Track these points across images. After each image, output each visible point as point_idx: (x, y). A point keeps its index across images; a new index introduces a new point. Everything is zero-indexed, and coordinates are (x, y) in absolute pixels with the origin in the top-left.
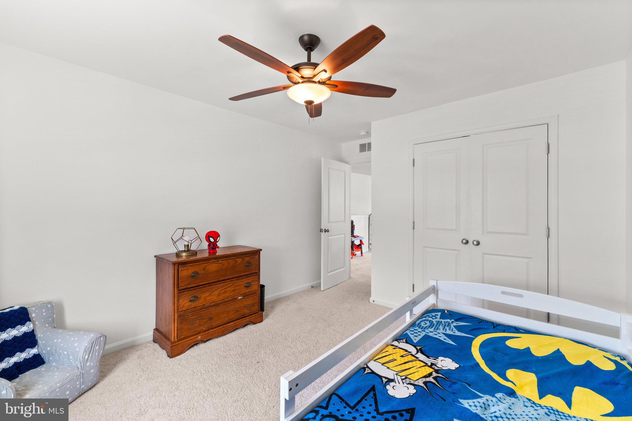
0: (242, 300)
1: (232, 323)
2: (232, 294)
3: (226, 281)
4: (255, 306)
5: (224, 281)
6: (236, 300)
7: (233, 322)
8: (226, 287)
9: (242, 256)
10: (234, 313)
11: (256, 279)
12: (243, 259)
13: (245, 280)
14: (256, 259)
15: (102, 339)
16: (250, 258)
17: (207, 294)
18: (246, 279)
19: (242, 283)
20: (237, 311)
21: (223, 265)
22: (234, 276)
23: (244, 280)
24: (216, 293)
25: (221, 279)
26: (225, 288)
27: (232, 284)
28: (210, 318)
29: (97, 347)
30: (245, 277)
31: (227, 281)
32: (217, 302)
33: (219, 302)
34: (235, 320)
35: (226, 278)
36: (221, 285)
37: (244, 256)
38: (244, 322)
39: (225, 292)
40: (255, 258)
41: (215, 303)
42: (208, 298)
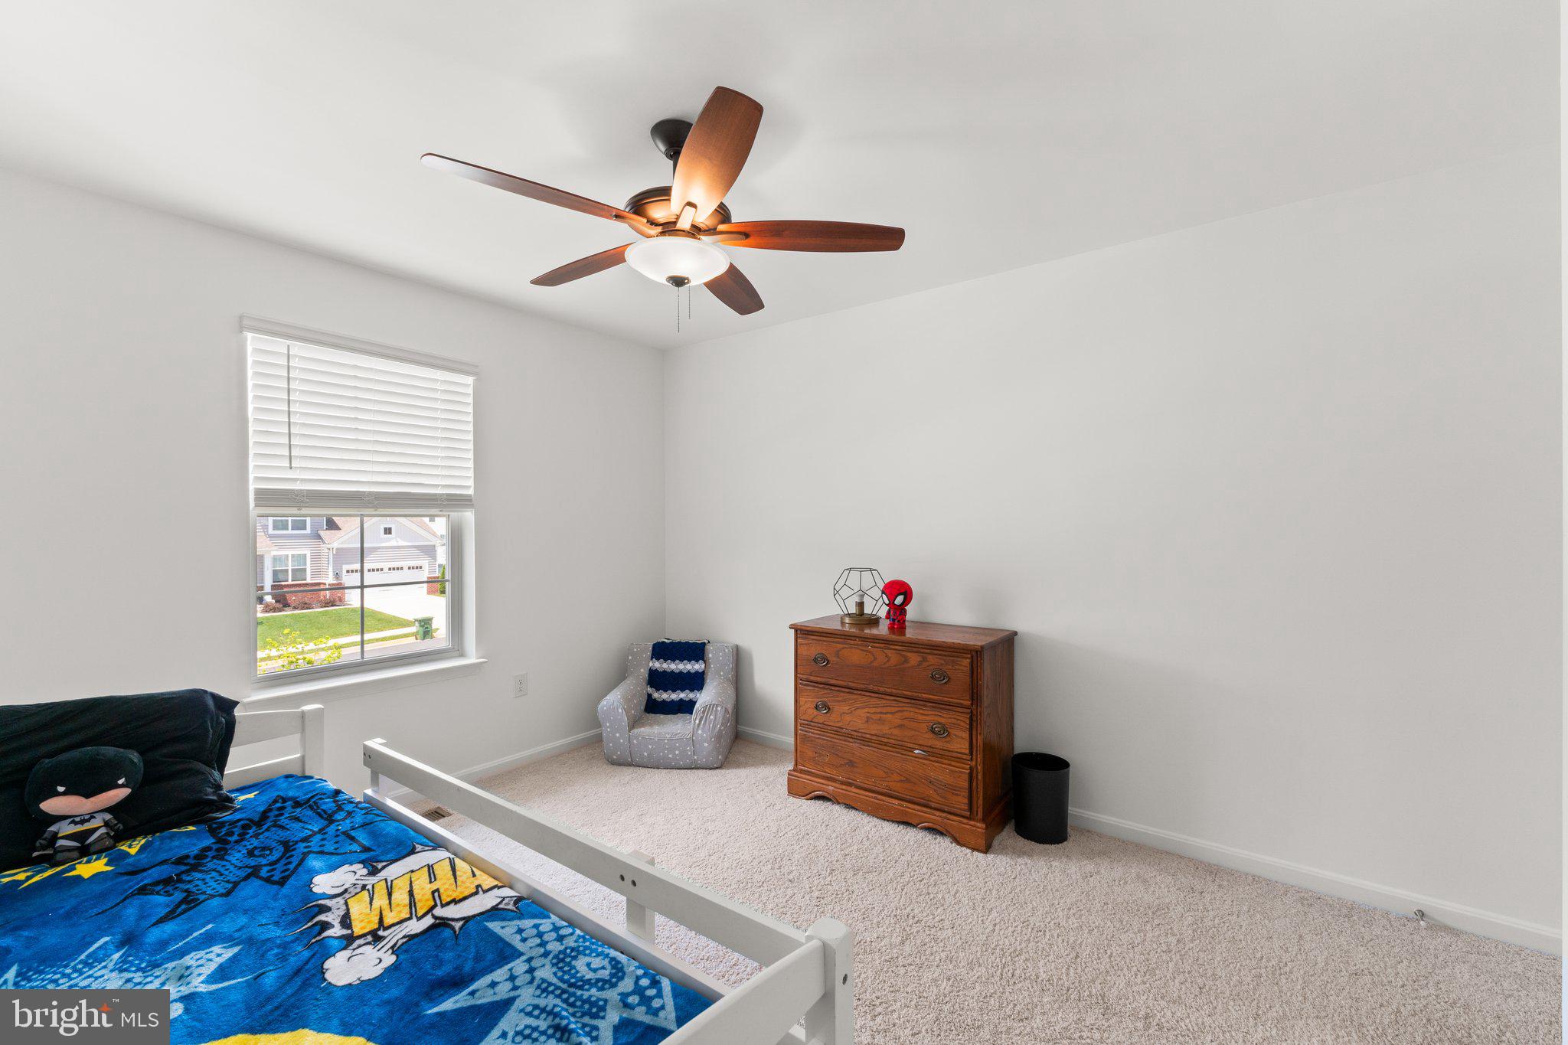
0: (920, 760)
1: (897, 802)
2: (896, 732)
3: (883, 696)
4: (957, 795)
5: (880, 696)
6: (911, 754)
7: (899, 802)
8: (884, 710)
9: (922, 650)
10: (901, 781)
11: (962, 724)
12: (924, 659)
13: (930, 713)
14: (962, 668)
15: (719, 709)
16: (943, 662)
17: (846, 708)
18: (934, 713)
19: (924, 717)
20: (908, 780)
21: (875, 659)
22: (900, 692)
23: (926, 712)
24: (863, 713)
25: (871, 687)
26: (881, 713)
27: (897, 709)
28: (851, 761)
29: (712, 717)
30: (933, 707)
31: (888, 697)
32: (864, 735)
33: (868, 736)
34: (906, 801)
35: (882, 689)
36: (874, 701)
37: (928, 651)
38: (926, 817)
39: (881, 721)
40: (961, 665)
41: (860, 734)
42: (848, 718)
